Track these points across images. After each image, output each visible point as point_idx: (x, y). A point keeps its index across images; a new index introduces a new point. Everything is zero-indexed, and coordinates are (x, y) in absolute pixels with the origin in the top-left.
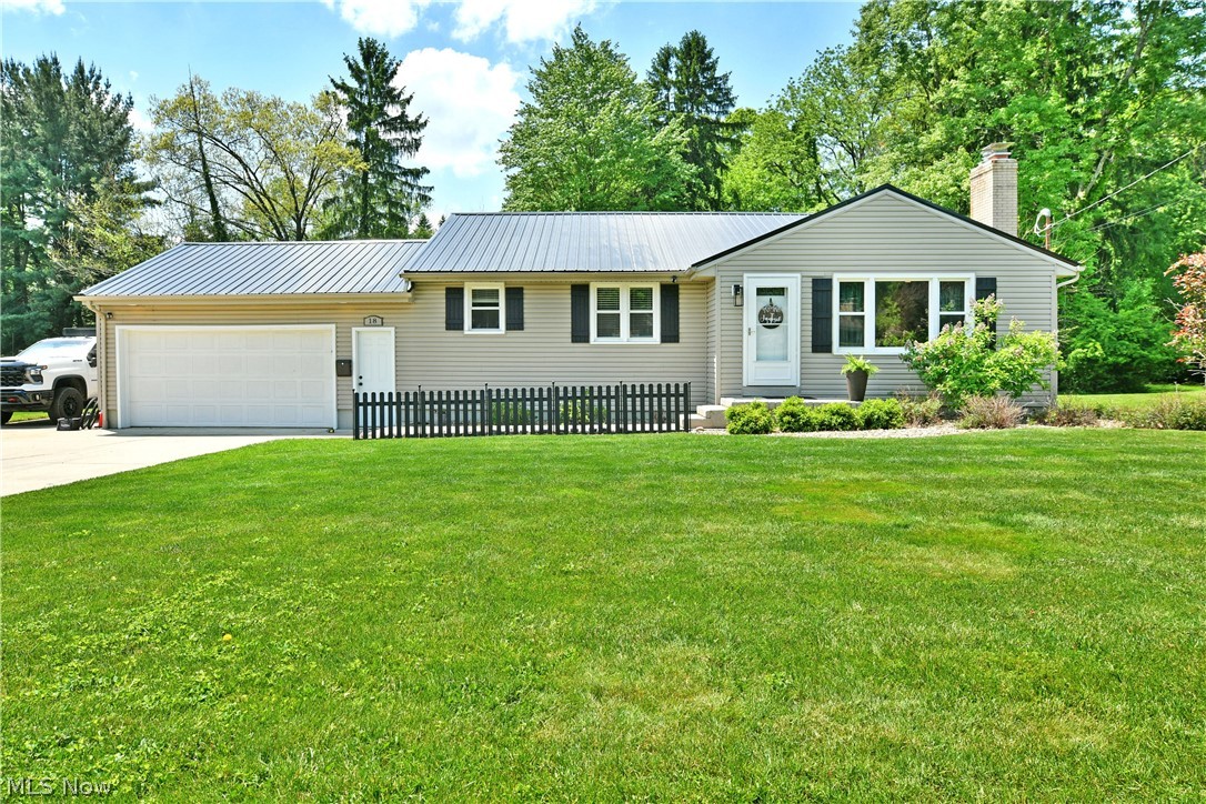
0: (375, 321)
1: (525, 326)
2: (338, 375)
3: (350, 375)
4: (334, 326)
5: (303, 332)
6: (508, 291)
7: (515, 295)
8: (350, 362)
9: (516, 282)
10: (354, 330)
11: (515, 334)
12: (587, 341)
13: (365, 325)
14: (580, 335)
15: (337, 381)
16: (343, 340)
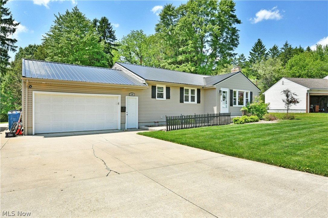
0: (133, 94)
1: (170, 98)
2: (121, 112)
3: (125, 112)
4: (120, 95)
5: (107, 97)
6: (167, 88)
7: (168, 89)
8: (125, 107)
9: (169, 85)
10: (126, 97)
11: (168, 100)
12: (183, 103)
13: (130, 96)
14: (182, 101)
15: (121, 114)
16: (123, 100)
